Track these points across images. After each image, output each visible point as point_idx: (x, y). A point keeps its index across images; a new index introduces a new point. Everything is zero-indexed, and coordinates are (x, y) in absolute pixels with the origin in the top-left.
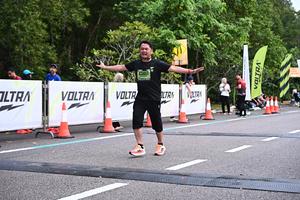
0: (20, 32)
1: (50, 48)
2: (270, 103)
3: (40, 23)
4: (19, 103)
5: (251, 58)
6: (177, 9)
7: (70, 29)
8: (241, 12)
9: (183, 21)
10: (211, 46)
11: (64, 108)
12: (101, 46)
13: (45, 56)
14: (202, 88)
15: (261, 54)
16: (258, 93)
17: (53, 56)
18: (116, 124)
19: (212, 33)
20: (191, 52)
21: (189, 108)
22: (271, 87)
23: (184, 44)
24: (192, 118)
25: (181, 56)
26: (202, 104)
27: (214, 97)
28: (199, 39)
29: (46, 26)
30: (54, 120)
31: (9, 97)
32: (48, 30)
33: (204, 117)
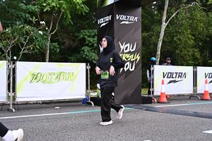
0: (179, 42)
1: (196, 50)
3: (190, 36)
4: (180, 79)
7: (208, 39)
11: (206, 83)
13: (193, 55)
17: (198, 55)
29: (193, 38)
30: (200, 90)
31: (174, 76)
32: (195, 40)
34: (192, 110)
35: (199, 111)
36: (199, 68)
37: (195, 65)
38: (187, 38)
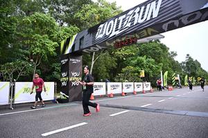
2: (170, 87)
5: (163, 74)
6: (141, 62)
7: (112, 69)
8: (159, 62)
9: (143, 65)
10: (151, 71)
11: (111, 90)
12: (120, 73)
14: (149, 83)
15: (166, 73)
16: (166, 84)
17: (108, 76)
18: (125, 94)
19: (151, 68)
20: (145, 73)
21: (146, 89)
22: (170, 83)
23: (143, 71)
24: (147, 92)
25: (143, 75)
26: (149, 88)
27: (153, 86)
28: (147, 70)
29: (106, 68)
30: (109, 92)
31: (97, 87)
33: (150, 91)
34: (105, 104)
35: (108, 103)
36: (108, 83)
37: (106, 82)
38: (103, 68)
